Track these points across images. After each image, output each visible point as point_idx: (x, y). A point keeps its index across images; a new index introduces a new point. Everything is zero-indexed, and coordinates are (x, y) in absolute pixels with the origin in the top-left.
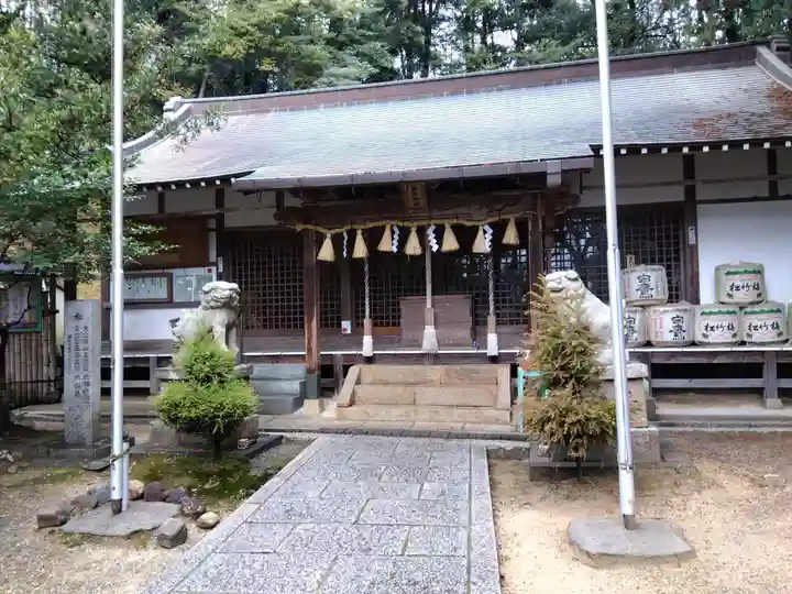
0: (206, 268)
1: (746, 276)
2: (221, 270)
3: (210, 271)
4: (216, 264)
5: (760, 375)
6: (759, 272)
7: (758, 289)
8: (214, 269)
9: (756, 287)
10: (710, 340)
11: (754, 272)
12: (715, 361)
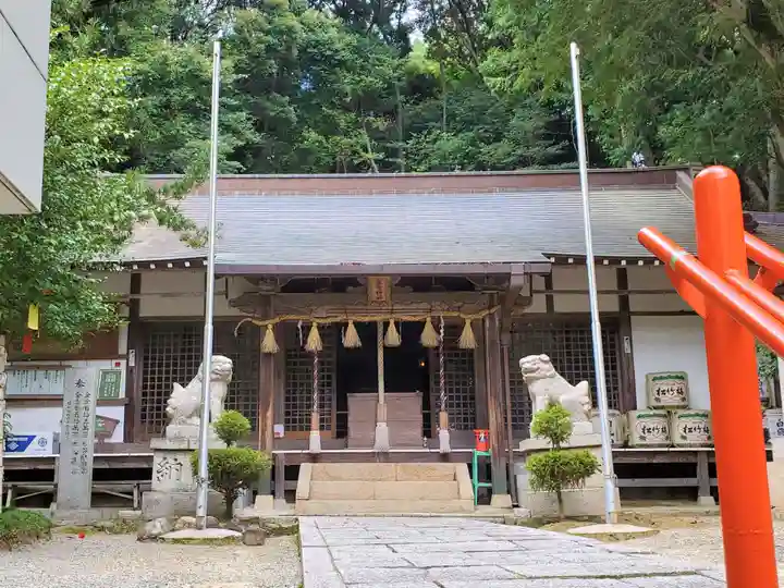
0: (114, 362)
1: (671, 381)
2: (132, 364)
3: (118, 364)
4: (126, 357)
5: (694, 475)
6: (682, 378)
7: (682, 393)
8: (123, 362)
9: (680, 392)
10: (647, 442)
11: (677, 377)
12: (654, 461)
